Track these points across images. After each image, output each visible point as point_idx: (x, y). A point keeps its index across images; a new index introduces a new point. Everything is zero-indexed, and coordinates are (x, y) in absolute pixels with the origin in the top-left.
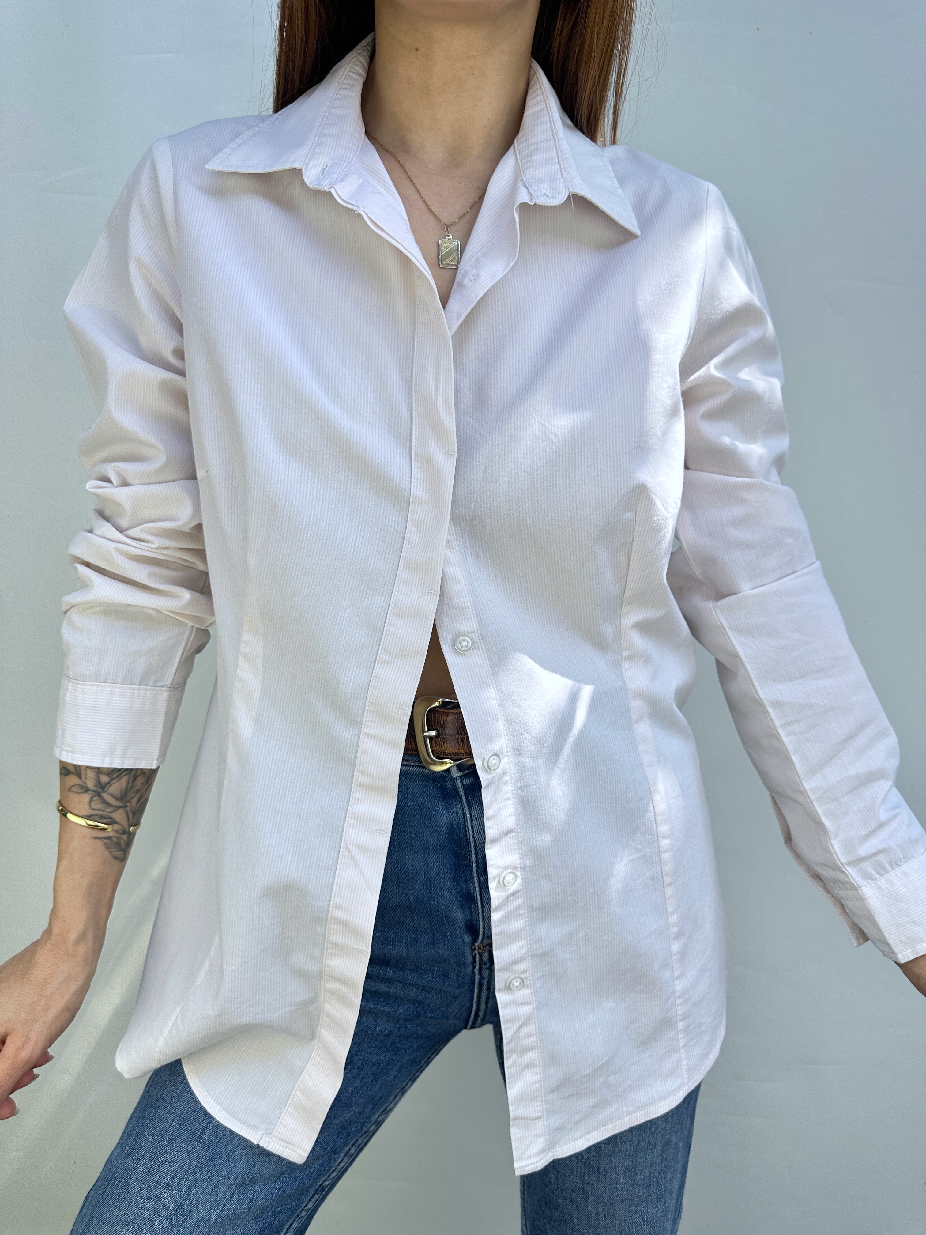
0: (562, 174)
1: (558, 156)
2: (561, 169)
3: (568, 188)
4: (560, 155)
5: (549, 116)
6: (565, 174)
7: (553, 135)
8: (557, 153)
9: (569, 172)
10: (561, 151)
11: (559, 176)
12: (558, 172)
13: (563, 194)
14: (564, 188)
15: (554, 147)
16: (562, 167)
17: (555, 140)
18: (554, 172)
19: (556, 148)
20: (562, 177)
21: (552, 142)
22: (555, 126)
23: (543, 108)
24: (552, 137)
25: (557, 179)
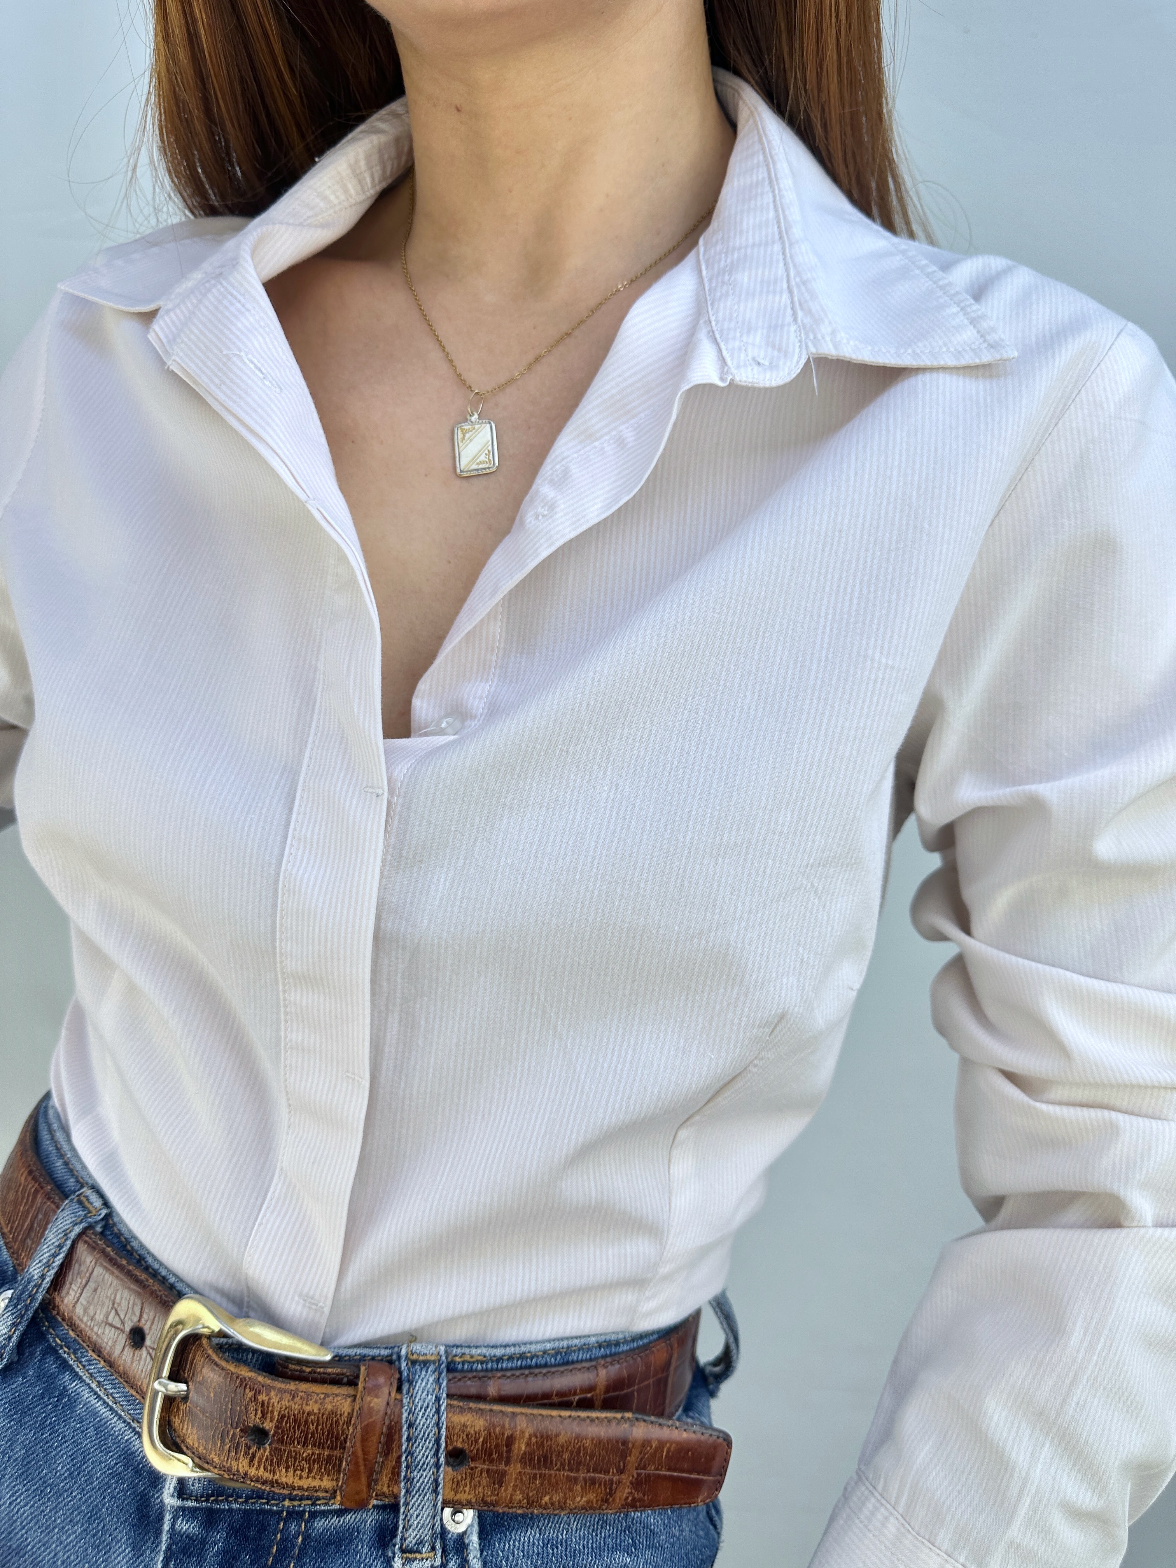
0: (795, 315)
1: (788, 276)
2: (792, 302)
3: (807, 347)
4: (792, 274)
5: (774, 196)
6: (800, 314)
7: (780, 233)
8: (787, 270)
9: (810, 311)
10: (795, 266)
11: (789, 318)
12: (785, 307)
13: (796, 358)
14: (797, 345)
15: (781, 257)
16: (796, 299)
17: (783, 243)
18: (779, 310)
19: (784, 259)
20: (795, 320)
21: (777, 247)
22: (785, 217)
23: (763, 179)
24: (777, 237)
25: (782, 326)
